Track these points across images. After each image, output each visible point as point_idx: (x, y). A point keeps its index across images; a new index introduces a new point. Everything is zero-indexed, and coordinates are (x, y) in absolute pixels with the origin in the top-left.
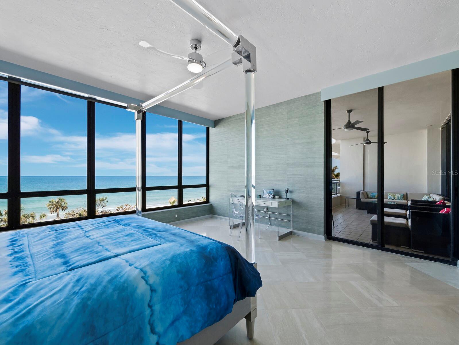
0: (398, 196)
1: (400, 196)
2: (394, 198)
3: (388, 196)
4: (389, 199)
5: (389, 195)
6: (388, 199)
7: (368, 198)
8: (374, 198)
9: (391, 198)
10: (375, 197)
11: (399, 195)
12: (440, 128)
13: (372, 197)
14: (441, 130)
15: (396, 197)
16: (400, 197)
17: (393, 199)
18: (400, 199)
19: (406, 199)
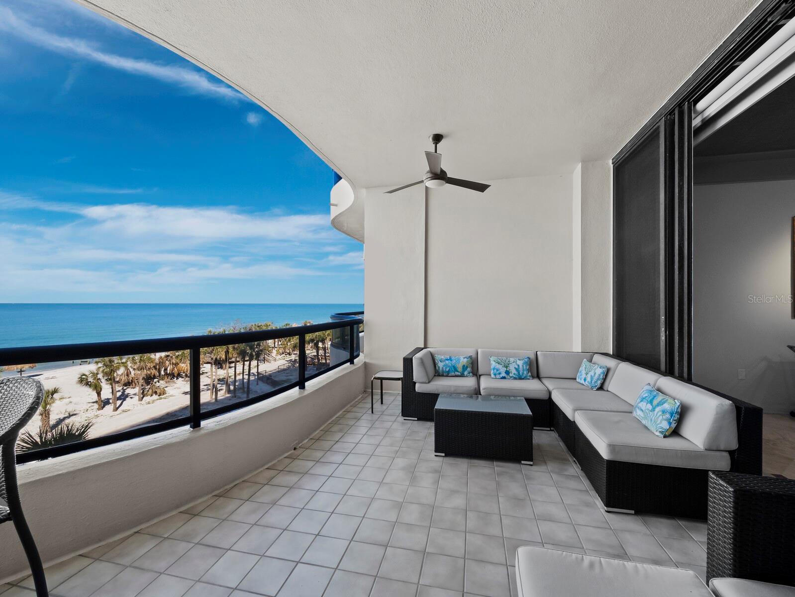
0: (517, 367)
1: (521, 367)
2: (507, 373)
3: (490, 364)
4: (493, 376)
5: (493, 364)
6: (490, 375)
7: (438, 374)
8: (453, 374)
9: (500, 374)
10: (456, 370)
11: (520, 363)
12: (611, 161)
13: (447, 369)
14: (612, 166)
15: (512, 368)
16: (523, 370)
17: (503, 375)
18: (523, 374)
19: (536, 376)
